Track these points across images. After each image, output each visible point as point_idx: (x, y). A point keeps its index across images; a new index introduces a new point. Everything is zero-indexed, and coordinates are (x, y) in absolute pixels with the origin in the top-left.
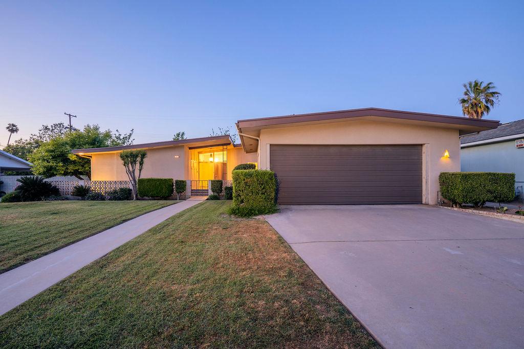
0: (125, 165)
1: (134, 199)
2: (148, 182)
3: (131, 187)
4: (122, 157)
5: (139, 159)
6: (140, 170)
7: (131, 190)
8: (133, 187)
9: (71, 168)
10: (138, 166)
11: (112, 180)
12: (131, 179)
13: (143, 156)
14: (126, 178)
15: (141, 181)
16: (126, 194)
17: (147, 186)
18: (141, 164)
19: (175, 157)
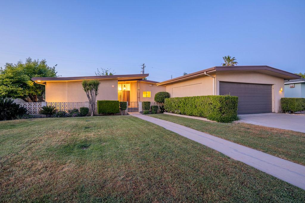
0: (86, 91)
1: (92, 115)
6: (96, 95)
13: (98, 84)
18: (97, 90)
19: (112, 86)
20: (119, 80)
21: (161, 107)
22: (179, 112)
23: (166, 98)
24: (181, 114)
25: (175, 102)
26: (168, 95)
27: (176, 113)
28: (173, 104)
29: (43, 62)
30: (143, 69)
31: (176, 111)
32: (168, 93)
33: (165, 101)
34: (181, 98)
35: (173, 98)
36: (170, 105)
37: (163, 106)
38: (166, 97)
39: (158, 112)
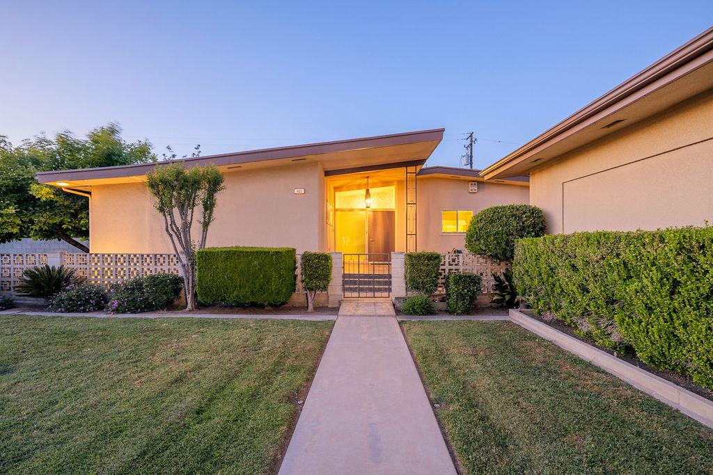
0: (161, 210)
1: (189, 306)
2: (227, 258)
3: (181, 274)
4: (153, 185)
5: (202, 194)
6: (206, 225)
7: (181, 280)
8: (186, 272)
9: (42, 219)
10: (198, 213)
11: (132, 252)
12: (180, 249)
13: (215, 183)
14: (166, 246)
15: (207, 258)
16: (166, 293)
17: (225, 270)
18: (209, 206)
19: (296, 191)
20: (330, 167)
21: (502, 277)
22: (618, 334)
23: (522, 237)
24: (628, 353)
25: (580, 264)
26: (537, 224)
27: (588, 339)
28: (563, 274)
29: (113, 131)
30: (469, 149)
31: (586, 326)
32: (535, 212)
33: (518, 252)
34: (638, 239)
35: (566, 239)
36: (545, 277)
37: (508, 276)
38: (522, 232)
39: (484, 299)
